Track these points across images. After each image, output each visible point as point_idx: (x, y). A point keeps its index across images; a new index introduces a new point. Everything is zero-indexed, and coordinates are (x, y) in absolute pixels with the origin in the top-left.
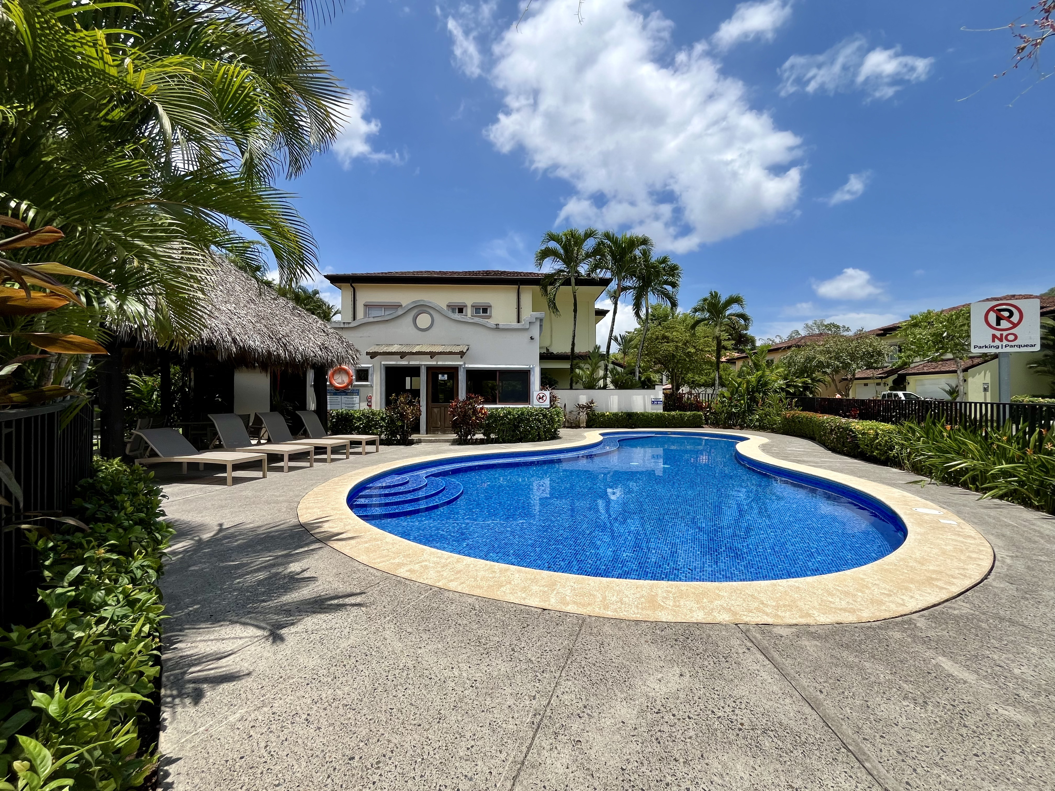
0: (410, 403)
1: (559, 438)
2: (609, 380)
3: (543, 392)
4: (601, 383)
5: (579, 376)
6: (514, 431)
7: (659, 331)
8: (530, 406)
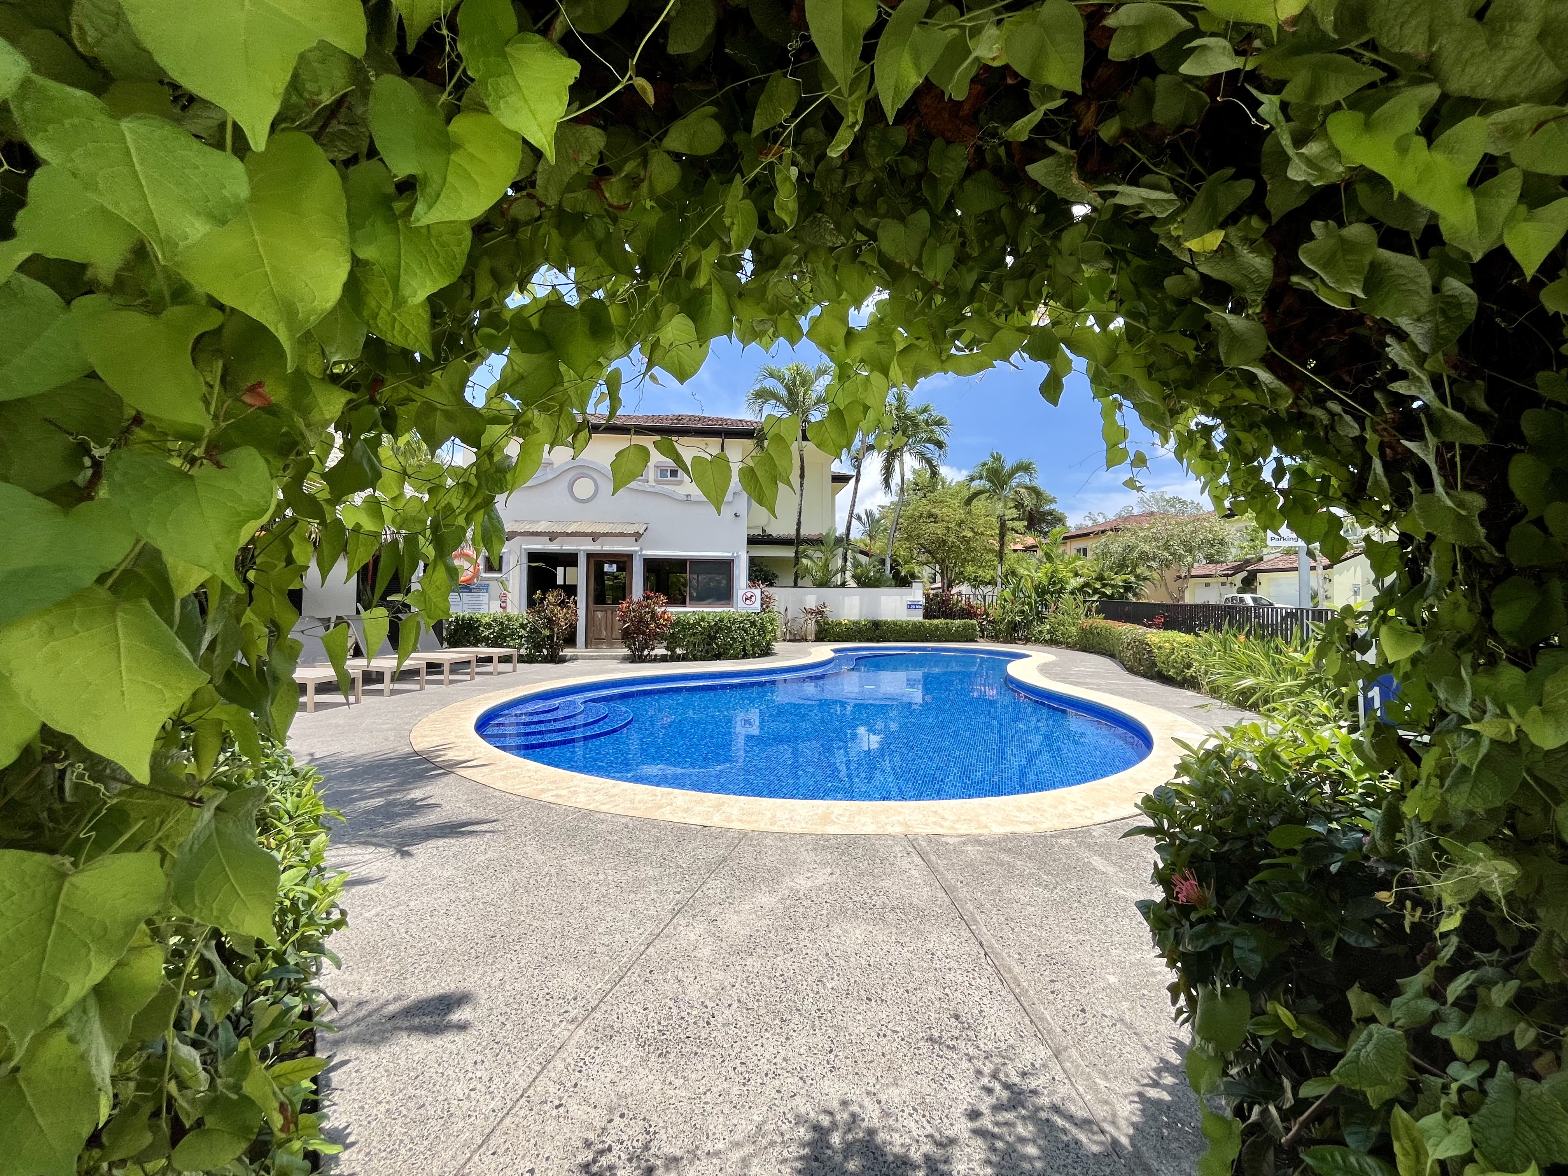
0: (563, 604)
1: (774, 654)
2: (848, 574)
3: (753, 590)
4: (838, 579)
5: (807, 570)
6: (709, 644)
7: (925, 507)
8: (732, 610)
